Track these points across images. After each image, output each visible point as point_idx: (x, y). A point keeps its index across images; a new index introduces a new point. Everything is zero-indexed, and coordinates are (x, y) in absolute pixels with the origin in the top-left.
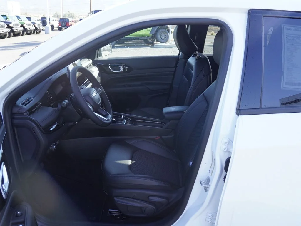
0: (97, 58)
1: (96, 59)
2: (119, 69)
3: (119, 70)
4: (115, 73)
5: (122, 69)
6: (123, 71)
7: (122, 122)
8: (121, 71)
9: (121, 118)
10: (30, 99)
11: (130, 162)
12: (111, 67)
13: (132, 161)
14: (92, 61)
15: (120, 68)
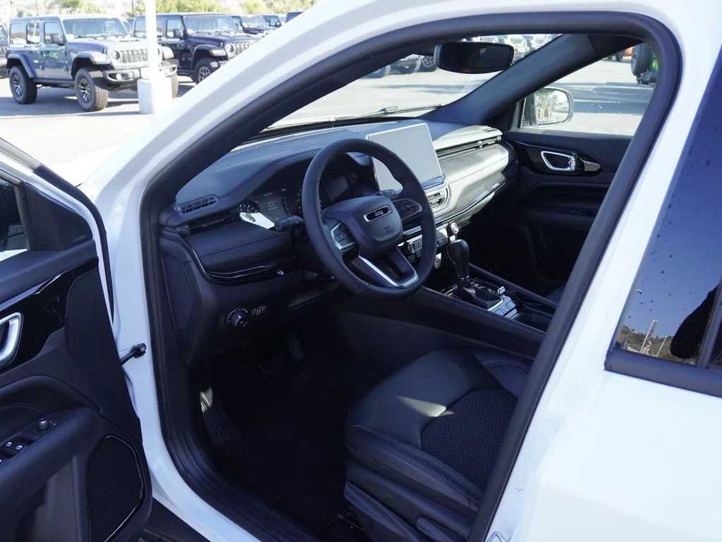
0: (519, 127)
1: (514, 129)
2: (565, 163)
3: (566, 167)
4: (554, 173)
5: (573, 164)
6: (576, 170)
7: (488, 303)
8: (568, 169)
9: (496, 290)
10: (212, 198)
11: (438, 411)
12: (545, 154)
13: (446, 410)
14: (501, 134)
15: (568, 160)
